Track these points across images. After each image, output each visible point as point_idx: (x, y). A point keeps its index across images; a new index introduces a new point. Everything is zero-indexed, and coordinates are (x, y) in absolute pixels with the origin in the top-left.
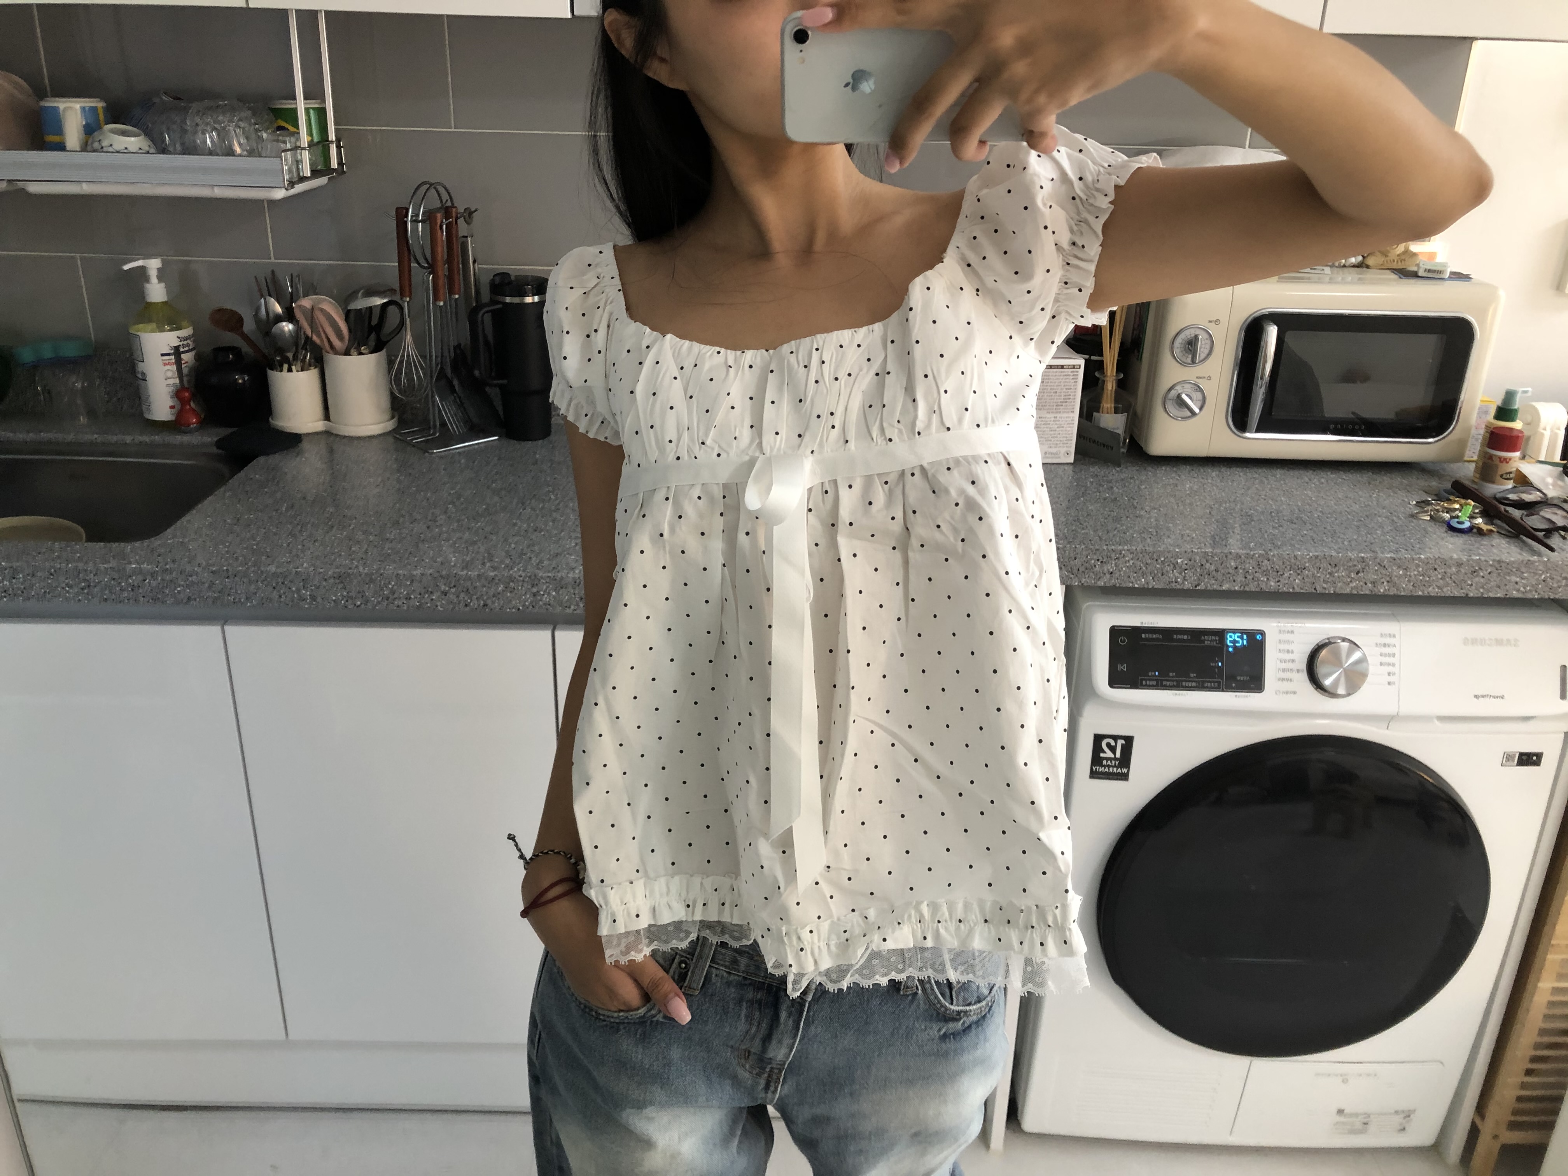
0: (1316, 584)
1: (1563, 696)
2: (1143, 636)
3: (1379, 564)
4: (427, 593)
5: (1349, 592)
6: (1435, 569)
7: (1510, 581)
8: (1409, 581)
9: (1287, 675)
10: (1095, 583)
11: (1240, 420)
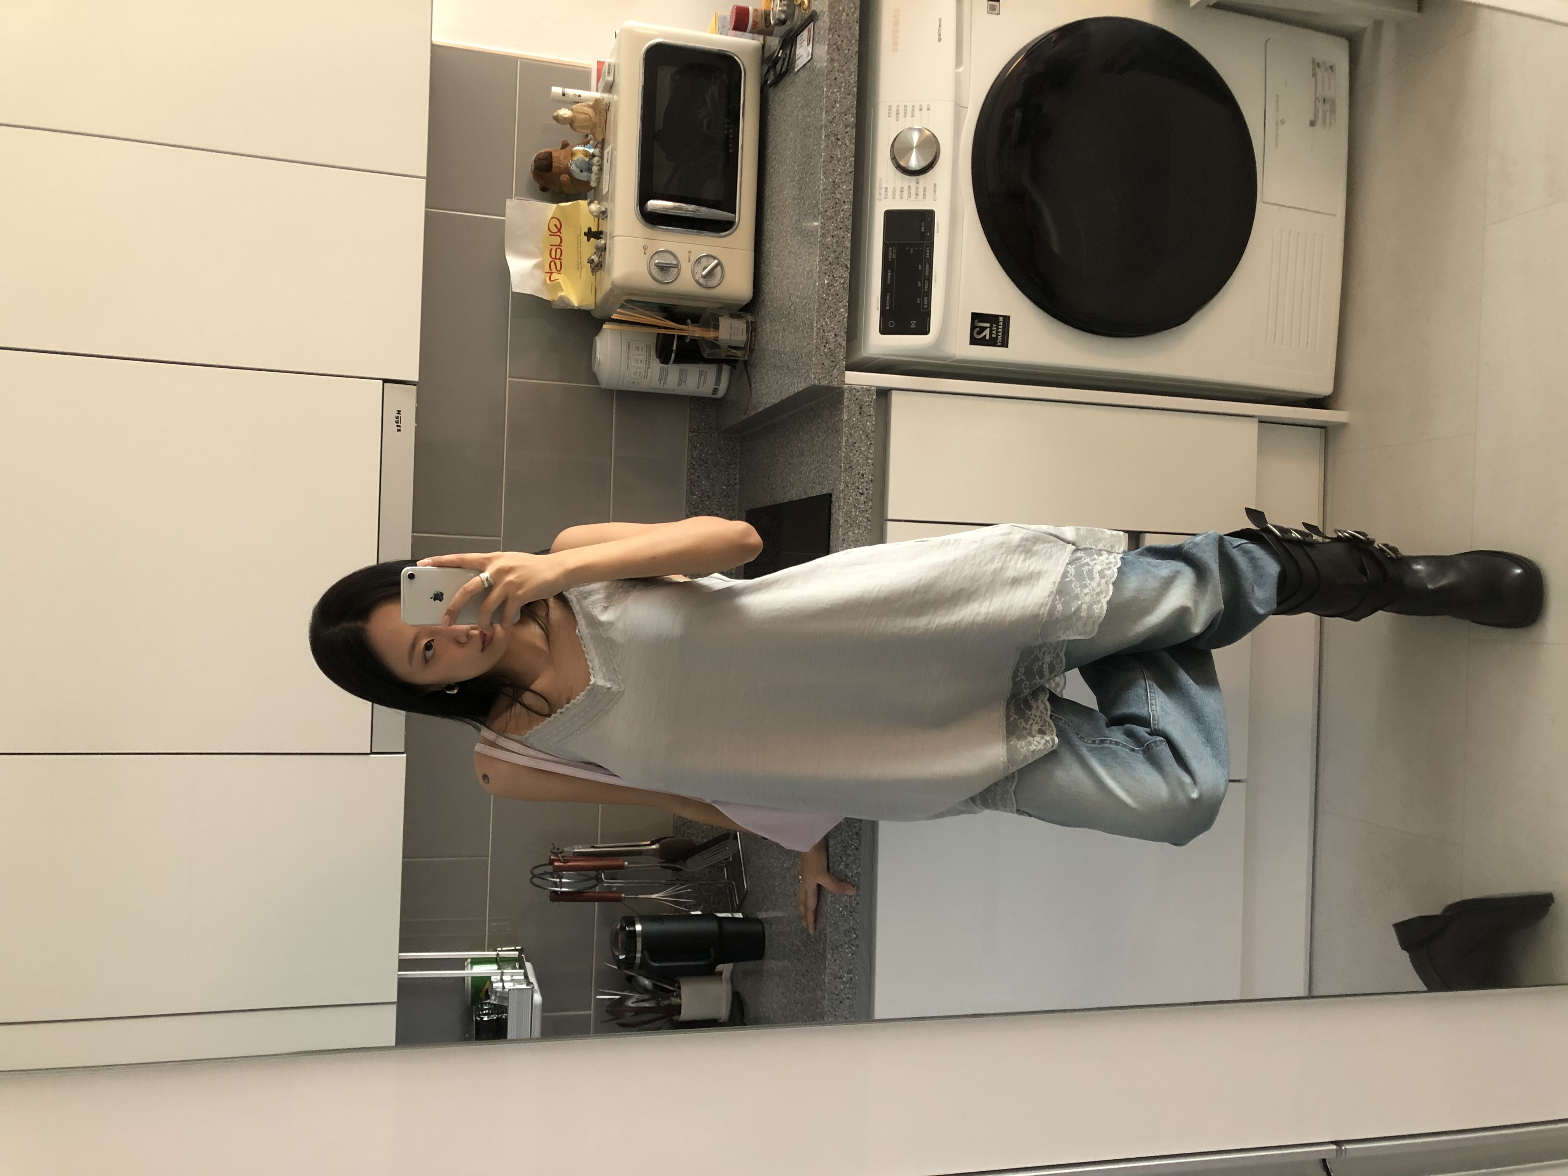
0: (846, 173)
2: (888, 308)
3: (831, 123)
5: (854, 146)
6: (836, 79)
7: (846, 20)
8: (845, 98)
9: (921, 192)
10: (844, 348)
11: (723, 227)
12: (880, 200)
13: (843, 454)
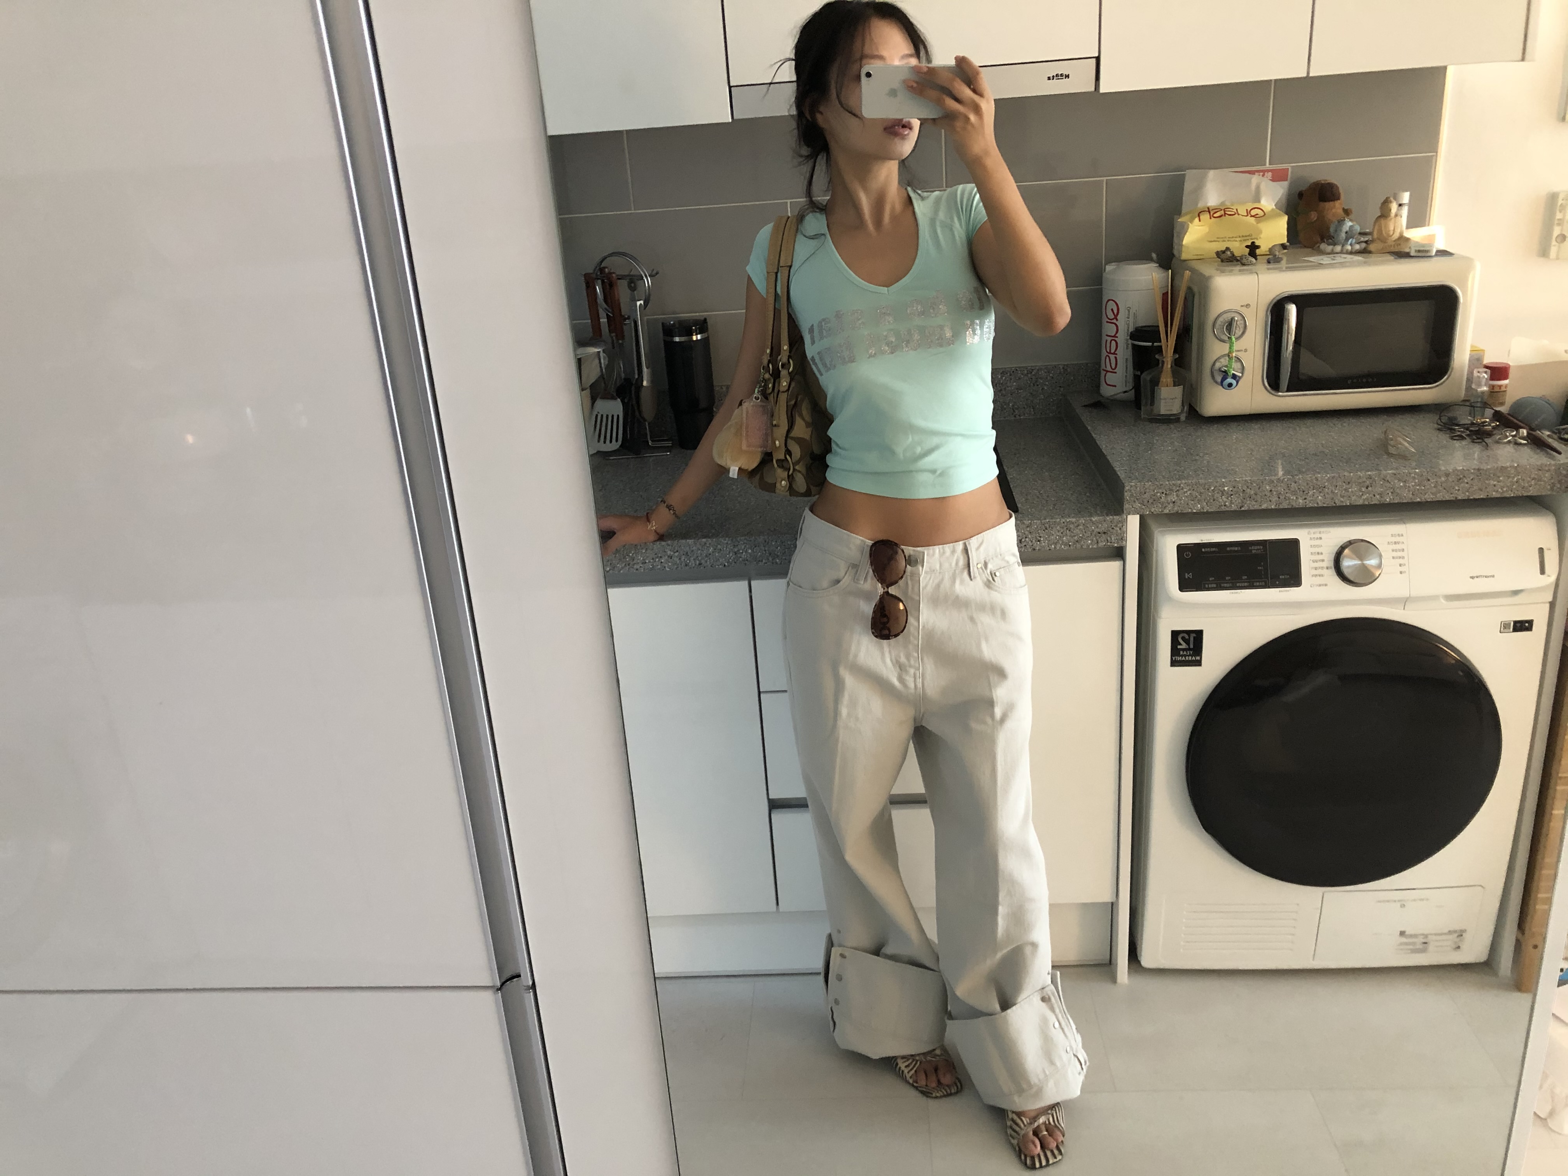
0: (1334, 499)
1: (1543, 571)
2: (1203, 550)
3: (1383, 479)
6: (1429, 480)
7: (1489, 485)
8: (1409, 491)
9: (1319, 572)
10: (1162, 511)
11: (1274, 382)
12: (1308, 534)
13: (1058, 520)
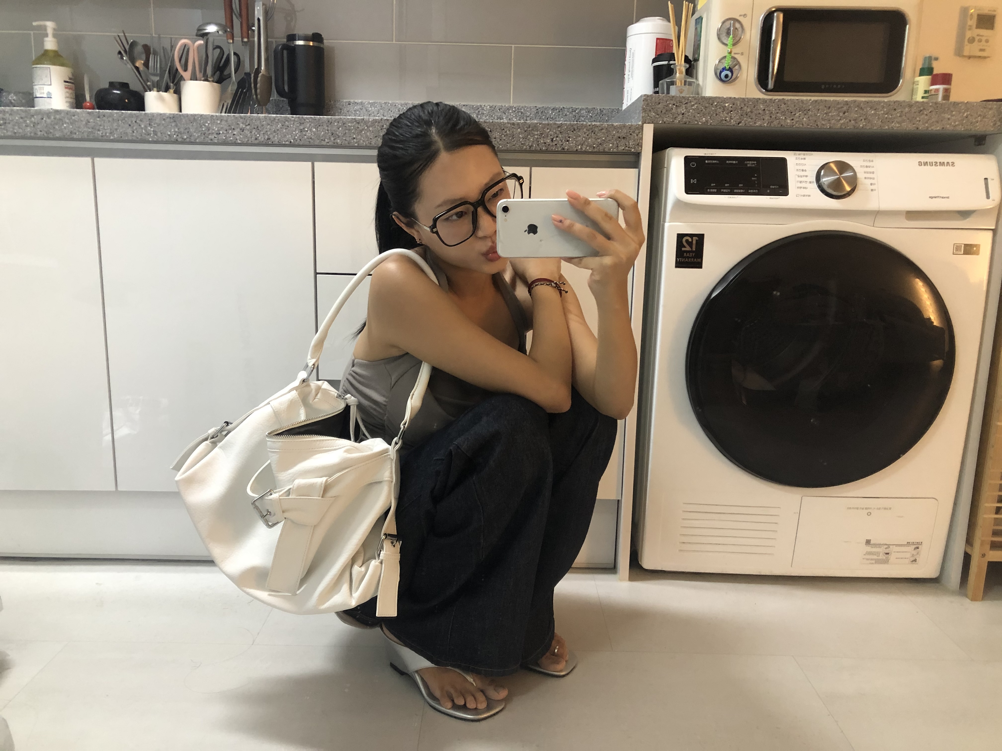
0: (817, 121)
1: (988, 197)
2: (706, 162)
4: (230, 129)
6: (895, 110)
8: (879, 118)
9: (803, 185)
10: (673, 121)
11: (763, 80)
12: (795, 154)
